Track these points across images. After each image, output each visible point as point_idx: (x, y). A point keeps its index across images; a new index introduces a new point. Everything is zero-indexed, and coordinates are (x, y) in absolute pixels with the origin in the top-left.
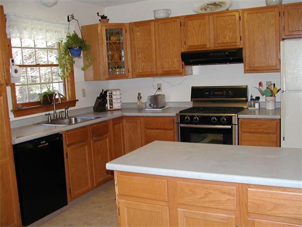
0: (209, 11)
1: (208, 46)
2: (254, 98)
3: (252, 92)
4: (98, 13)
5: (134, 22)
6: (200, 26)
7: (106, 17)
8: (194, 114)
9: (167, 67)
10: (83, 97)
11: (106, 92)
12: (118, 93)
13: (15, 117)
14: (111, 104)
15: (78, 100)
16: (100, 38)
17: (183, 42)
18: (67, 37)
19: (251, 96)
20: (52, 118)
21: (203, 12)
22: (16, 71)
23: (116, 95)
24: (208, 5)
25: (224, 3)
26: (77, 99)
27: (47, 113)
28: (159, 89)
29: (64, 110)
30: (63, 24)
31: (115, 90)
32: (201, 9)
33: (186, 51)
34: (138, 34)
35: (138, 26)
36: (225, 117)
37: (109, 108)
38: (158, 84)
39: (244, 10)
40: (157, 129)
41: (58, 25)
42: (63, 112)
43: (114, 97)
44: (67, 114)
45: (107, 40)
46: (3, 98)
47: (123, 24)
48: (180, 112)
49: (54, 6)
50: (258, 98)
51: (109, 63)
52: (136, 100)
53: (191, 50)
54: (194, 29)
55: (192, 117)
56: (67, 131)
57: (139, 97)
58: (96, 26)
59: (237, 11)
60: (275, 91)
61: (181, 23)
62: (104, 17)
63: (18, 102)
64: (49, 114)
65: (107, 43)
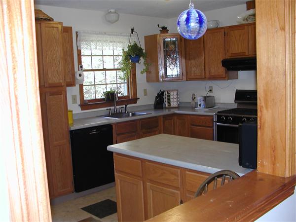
0: (250, 21)
1: (247, 54)
4: (158, 25)
6: (240, 36)
7: (166, 28)
8: (228, 115)
9: (213, 72)
10: (145, 95)
11: (163, 93)
12: (175, 93)
13: (82, 110)
14: (169, 103)
15: (139, 99)
16: (158, 46)
18: (129, 46)
20: (113, 112)
21: (245, 22)
22: (80, 75)
23: (173, 95)
24: (250, 15)
26: (138, 97)
27: (108, 108)
28: (211, 91)
29: (124, 106)
30: (126, 36)
32: (244, 20)
33: (228, 58)
37: (167, 106)
38: (210, 87)
41: (121, 37)
42: (123, 107)
43: (171, 97)
44: (126, 110)
45: (164, 48)
46: (63, 96)
47: (178, 34)
48: (218, 112)
49: (117, 22)
51: (165, 68)
52: (190, 100)
53: (232, 57)
54: (236, 38)
55: (226, 117)
56: (118, 123)
57: (194, 98)
58: (155, 36)
61: (225, 33)
62: (164, 28)
63: (85, 99)
64: (110, 109)
65: (164, 51)
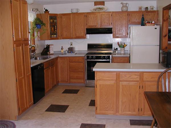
0: (97, 11)
1: (97, 26)
2: (115, 48)
3: (115, 46)
4: (45, 8)
5: (62, 14)
6: (94, 18)
7: (48, 10)
8: (93, 55)
9: (78, 35)
10: (37, 48)
16: (47, 20)
17: (86, 24)
19: (114, 48)
21: (95, 11)
23: (52, 48)
24: (97, 8)
25: (104, 8)
28: (71, 45)
30: (32, 12)
31: (51, 45)
32: (94, 10)
33: (87, 28)
34: (64, 19)
35: (64, 16)
36: (103, 56)
37: (48, 53)
38: (71, 43)
39: (113, 12)
40: (75, 62)
44: (34, 56)
45: (50, 21)
47: (57, 14)
50: (117, 49)
51: (50, 32)
52: (61, 50)
53: (89, 28)
54: (91, 18)
59: (110, 12)
60: (125, 46)
61: (85, 15)
62: (46, 10)
